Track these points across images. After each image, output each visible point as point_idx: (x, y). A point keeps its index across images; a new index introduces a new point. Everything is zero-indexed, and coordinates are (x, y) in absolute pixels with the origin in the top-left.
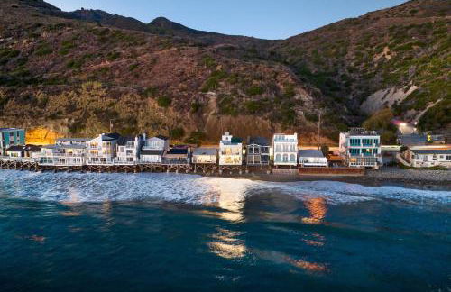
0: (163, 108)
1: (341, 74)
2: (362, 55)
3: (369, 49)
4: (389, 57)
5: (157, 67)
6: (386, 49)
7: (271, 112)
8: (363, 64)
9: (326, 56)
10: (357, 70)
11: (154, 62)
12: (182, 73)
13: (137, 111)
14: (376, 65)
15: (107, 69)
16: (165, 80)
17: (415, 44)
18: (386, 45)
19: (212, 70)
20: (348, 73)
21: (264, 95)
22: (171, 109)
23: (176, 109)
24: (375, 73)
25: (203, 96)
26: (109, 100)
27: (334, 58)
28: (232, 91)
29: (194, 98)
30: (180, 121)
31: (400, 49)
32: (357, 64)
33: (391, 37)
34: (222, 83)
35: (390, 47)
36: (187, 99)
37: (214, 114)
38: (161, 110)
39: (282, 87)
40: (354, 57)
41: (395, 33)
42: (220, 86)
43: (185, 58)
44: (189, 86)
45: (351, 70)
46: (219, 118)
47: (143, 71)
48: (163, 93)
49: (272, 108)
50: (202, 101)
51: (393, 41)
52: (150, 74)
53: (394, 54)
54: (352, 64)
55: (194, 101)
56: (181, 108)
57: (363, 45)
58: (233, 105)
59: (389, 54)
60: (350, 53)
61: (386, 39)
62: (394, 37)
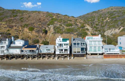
0: (30, 32)
1: (94, 26)
2: (100, 20)
3: (102, 18)
4: (109, 20)
5: (30, 18)
6: (107, 18)
7: (77, 32)
8: (101, 23)
9: (88, 21)
10: (99, 25)
11: (29, 16)
12: (40, 19)
13: (19, 33)
14: (105, 23)
15: (11, 20)
16: (33, 22)
17: (117, 16)
18: (107, 17)
19: (51, 18)
20: (96, 26)
21: (73, 27)
22: (34, 32)
23: (36, 32)
24: (105, 25)
25: (48, 27)
26: (7, 29)
27: (91, 22)
28: (60, 25)
29: (44, 28)
30: (38, 36)
31: (112, 18)
32: (98, 23)
33: (109, 15)
34: (56, 22)
35: (109, 17)
36: (41, 28)
37: (52, 34)
38: (29, 32)
39: (79, 24)
40: (97, 21)
41: (109, 13)
42: (55, 23)
43: (41, 15)
44: (42, 23)
45: (97, 25)
46: (55, 35)
47: (25, 20)
48: (31, 26)
49: (77, 31)
50: (47, 29)
51: (109, 16)
52: (27, 20)
53: (111, 19)
54: (97, 23)
55: (44, 29)
56: (38, 32)
57: (100, 17)
58: (61, 30)
59: (108, 19)
60: (96, 20)
61: (107, 15)
62: (110, 15)
